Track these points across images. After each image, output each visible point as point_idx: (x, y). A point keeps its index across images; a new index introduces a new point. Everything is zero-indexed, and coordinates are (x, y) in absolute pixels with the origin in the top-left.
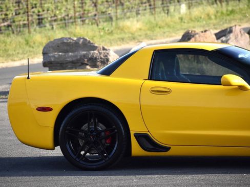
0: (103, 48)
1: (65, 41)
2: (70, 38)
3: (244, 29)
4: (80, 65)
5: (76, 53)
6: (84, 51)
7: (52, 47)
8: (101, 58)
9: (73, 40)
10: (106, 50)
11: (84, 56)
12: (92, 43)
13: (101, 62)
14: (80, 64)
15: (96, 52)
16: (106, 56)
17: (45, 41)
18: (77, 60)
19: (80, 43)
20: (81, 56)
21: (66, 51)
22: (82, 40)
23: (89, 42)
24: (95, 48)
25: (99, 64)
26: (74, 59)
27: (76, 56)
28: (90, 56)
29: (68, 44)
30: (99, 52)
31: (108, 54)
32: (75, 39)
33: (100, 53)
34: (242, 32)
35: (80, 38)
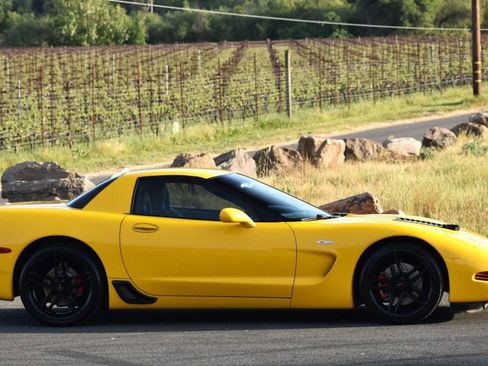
0: (76, 174)
1: (29, 166)
2: (35, 163)
3: (249, 153)
4: (48, 196)
5: (43, 181)
6: (53, 178)
7: (13, 174)
8: (73, 187)
9: (39, 165)
10: (80, 177)
11: (52, 184)
12: (63, 169)
13: (74, 192)
14: (48, 194)
15: (67, 179)
16: (80, 185)
17: (5, 167)
18: (46, 190)
19: (48, 168)
20: (48, 184)
21: (32, 179)
22: (50, 165)
23: (59, 167)
24: (66, 175)
25: (70, 194)
26: (40, 188)
27: (43, 185)
28: (59, 185)
29: (33, 170)
30: (71, 180)
31: (82, 182)
32: (42, 163)
33: (72, 182)
34: (247, 156)
35: (48, 163)
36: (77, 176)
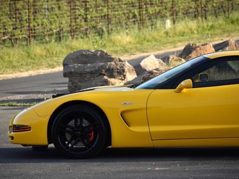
0: (119, 59)
1: (84, 53)
2: (88, 51)
4: (98, 76)
5: (94, 64)
6: (102, 62)
7: (72, 59)
8: (118, 69)
9: (91, 52)
10: (122, 61)
11: (102, 66)
12: (109, 55)
13: (118, 72)
14: (98, 74)
15: (113, 63)
16: (122, 67)
17: (66, 53)
18: (96, 71)
19: (98, 55)
20: (99, 67)
21: (86, 63)
22: (99, 52)
23: (106, 54)
24: (111, 59)
25: (115, 74)
26: (92, 70)
27: (95, 67)
28: (107, 67)
29: (86, 56)
30: (115, 63)
31: (124, 65)
32: (93, 51)
33: (117, 65)
35: (98, 51)
36: (120, 60)
